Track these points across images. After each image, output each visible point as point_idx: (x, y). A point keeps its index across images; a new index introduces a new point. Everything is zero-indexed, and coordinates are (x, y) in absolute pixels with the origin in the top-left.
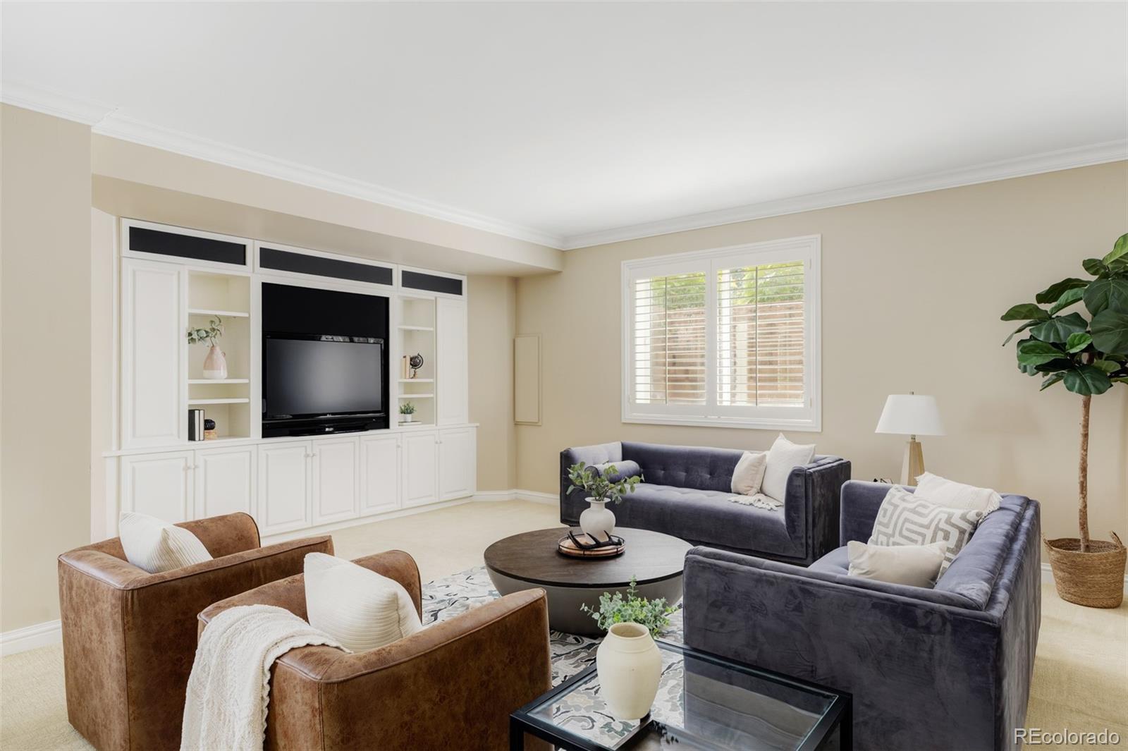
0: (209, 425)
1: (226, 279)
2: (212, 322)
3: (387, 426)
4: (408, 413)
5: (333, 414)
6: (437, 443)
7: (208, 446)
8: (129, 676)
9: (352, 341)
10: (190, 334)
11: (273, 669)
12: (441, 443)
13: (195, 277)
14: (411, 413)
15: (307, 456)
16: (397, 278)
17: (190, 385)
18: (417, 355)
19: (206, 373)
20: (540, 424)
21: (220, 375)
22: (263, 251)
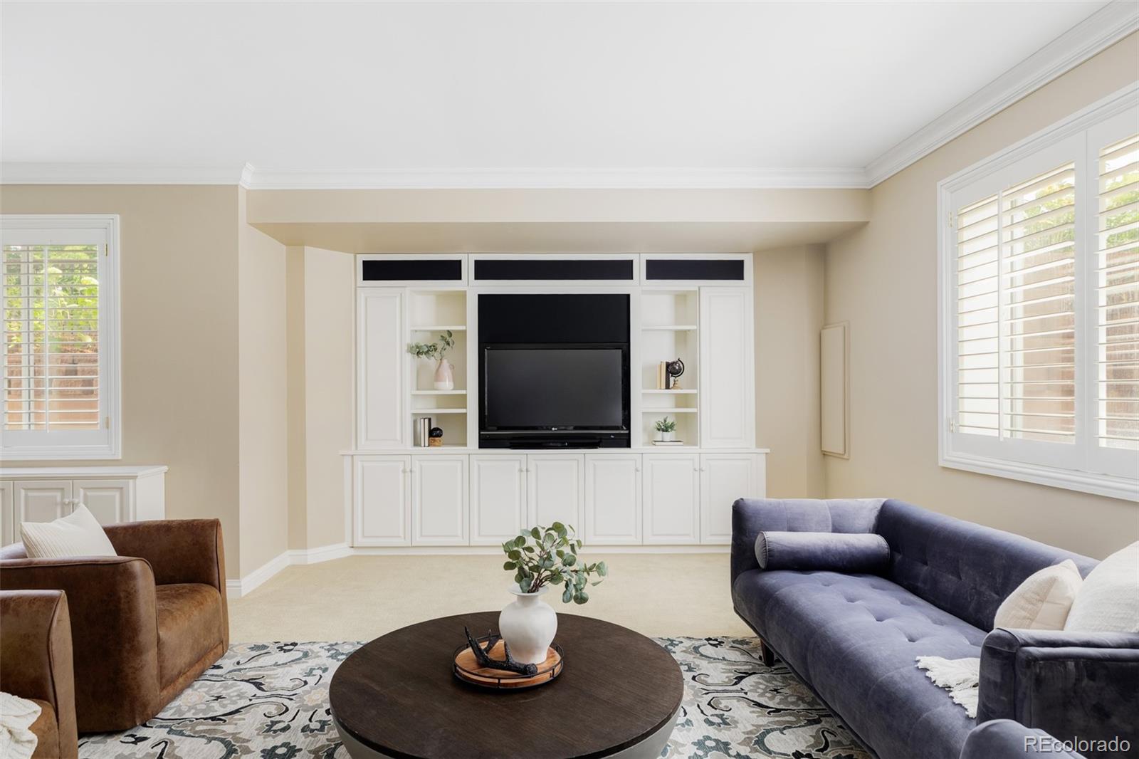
0: (436, 433)
2: (442, 336)
3: (629, 445)
4: (665, 431)
12: (702, 470)
14: (669, 431)
16: (639, 270)
17: (414, 396)
18: (675, 360)
19: (435, 384)
20: (846, 457)
21: (447, 387)
22: (477, 262)
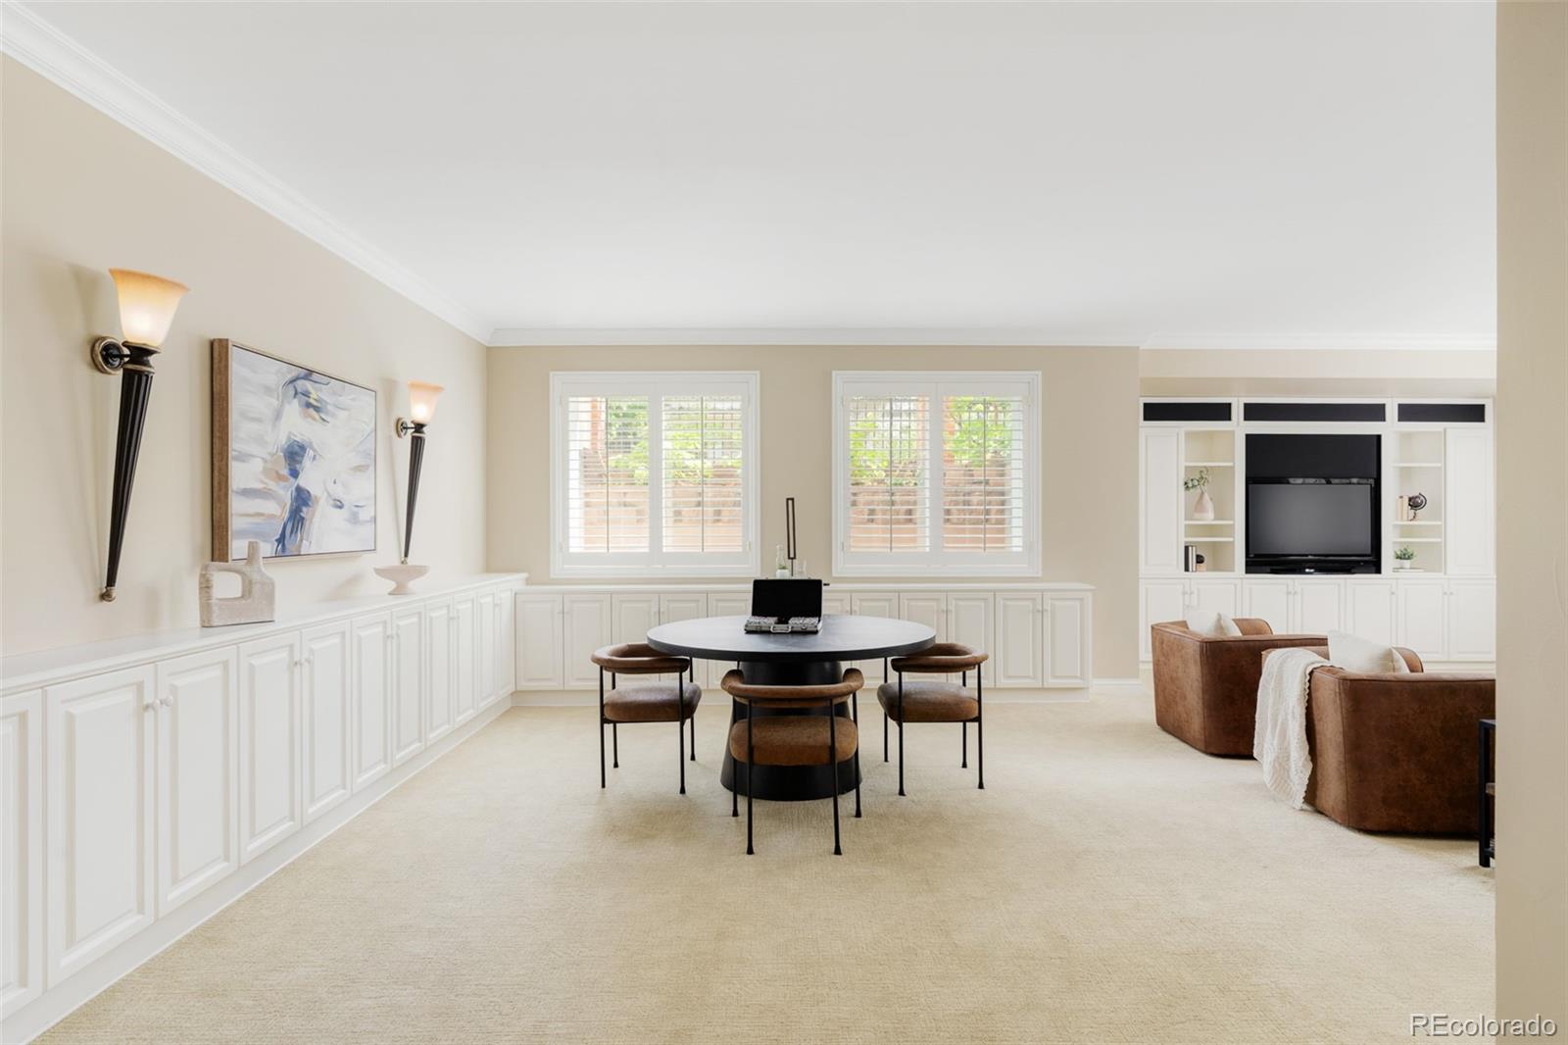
0: (1200, 560)
1: (1211, 434)
2: (1201, 472)
3: (1378, 571)
4: (1405, 559)
5: (1315, 555)
6: (1445, 593)
7: (1201, 576)
8: (1204, 692)
9: (1329, 483)
10: (1186, 483)
11: (1311, 674)
12: (1451, 593)
13: (1189, 435)
14: (1409, 558)
15: (1288, 593)
16: (1392, 412)
17: (1186, 526)
18: (1417, 494)
19: (1197, 515)
21: (1209, 517)
22: (1246, 405)
